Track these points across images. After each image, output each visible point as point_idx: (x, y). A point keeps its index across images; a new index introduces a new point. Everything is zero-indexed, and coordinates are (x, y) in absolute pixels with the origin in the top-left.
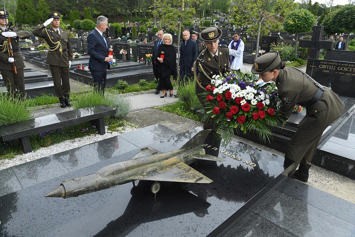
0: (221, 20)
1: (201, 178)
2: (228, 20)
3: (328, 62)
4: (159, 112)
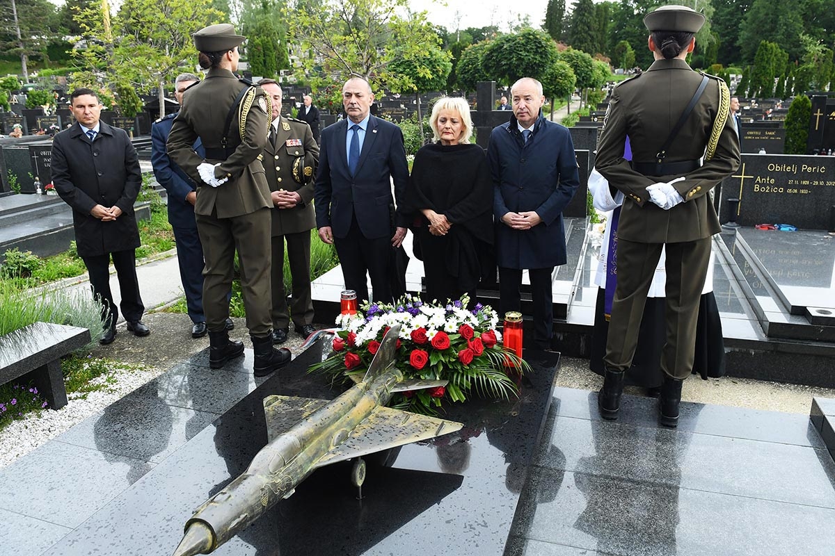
1: (443, 426)
4: (178, 318)
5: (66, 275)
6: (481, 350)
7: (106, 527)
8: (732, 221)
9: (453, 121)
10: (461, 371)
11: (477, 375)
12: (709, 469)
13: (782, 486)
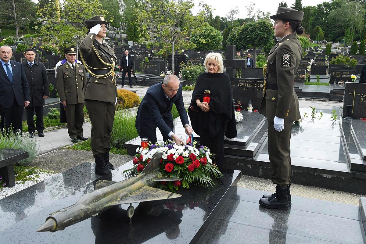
0: (111, 35)
1: (171, 195)
2: (121, 36)
3: (245, 80)
4: (73, 152)
5: (25, 131)
6: (199, 166)
7: (19, 229)
8: (349, 116)
9: (214, 65)
10: (188, 174)
11: (195, 176)
12: (300, 226)
13: (333, 235)
